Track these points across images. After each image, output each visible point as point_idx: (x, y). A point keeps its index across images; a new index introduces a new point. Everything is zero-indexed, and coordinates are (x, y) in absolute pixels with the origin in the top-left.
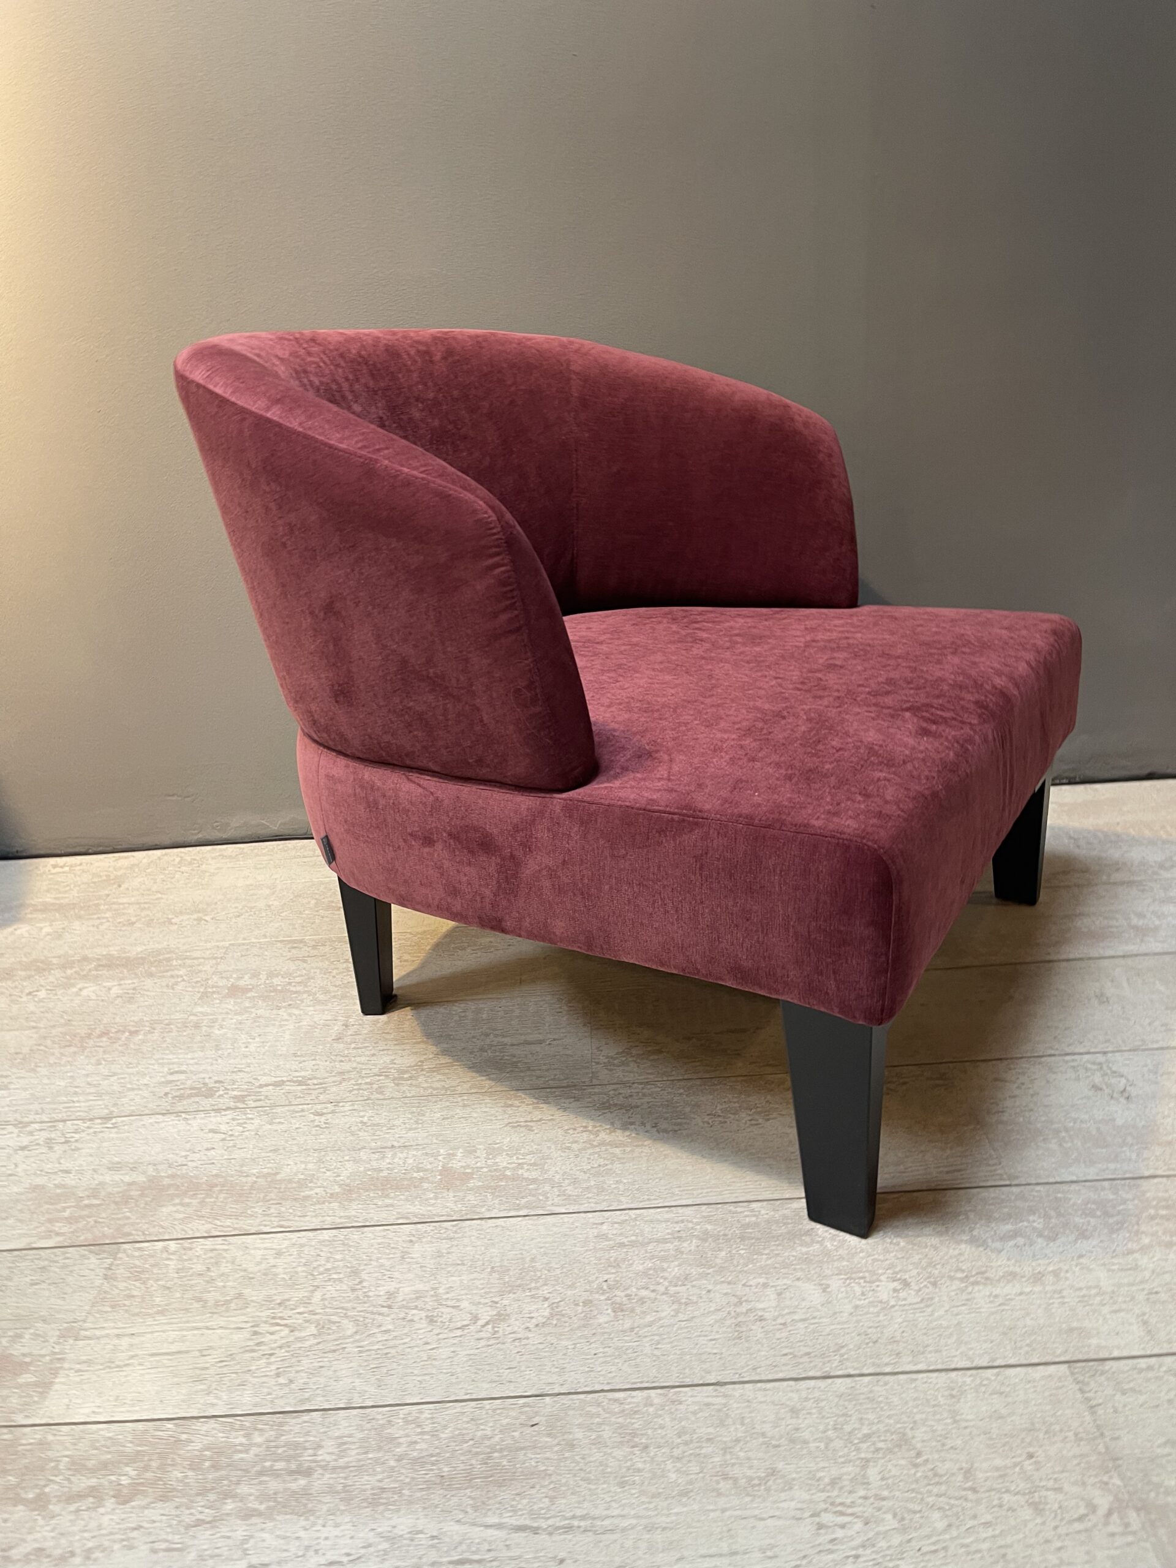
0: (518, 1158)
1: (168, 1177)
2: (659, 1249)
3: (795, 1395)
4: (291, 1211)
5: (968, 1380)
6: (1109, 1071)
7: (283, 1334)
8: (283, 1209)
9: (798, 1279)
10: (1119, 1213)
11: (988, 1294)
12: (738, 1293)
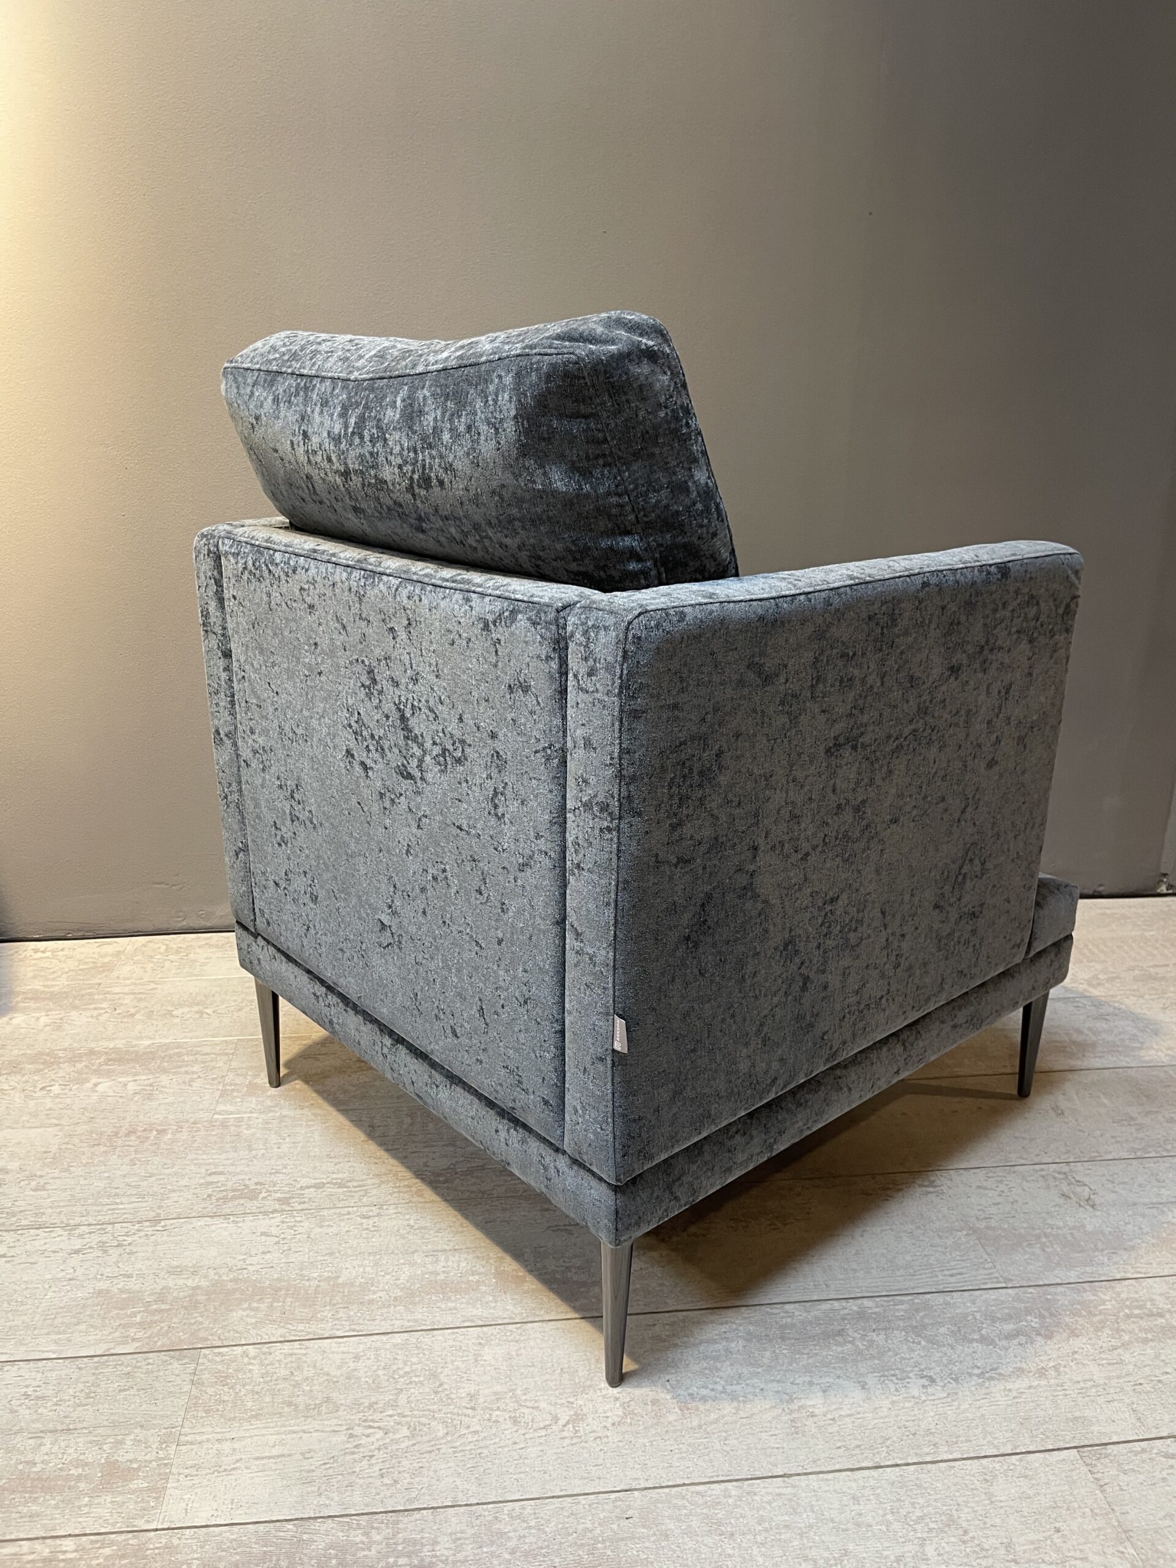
0: (564, 1262)
1: (231, 1281)
2: (710, 1350)
3: (853, 1485)
4: (359, 1315)
5: (997, 1466)
6: (1073, 1180)
7: (378, 1436)
8: (352, 1313)
9: (839, 1377)
10: (1101, 1312)
11: (1003, 1388)
12: (788, 1391)
